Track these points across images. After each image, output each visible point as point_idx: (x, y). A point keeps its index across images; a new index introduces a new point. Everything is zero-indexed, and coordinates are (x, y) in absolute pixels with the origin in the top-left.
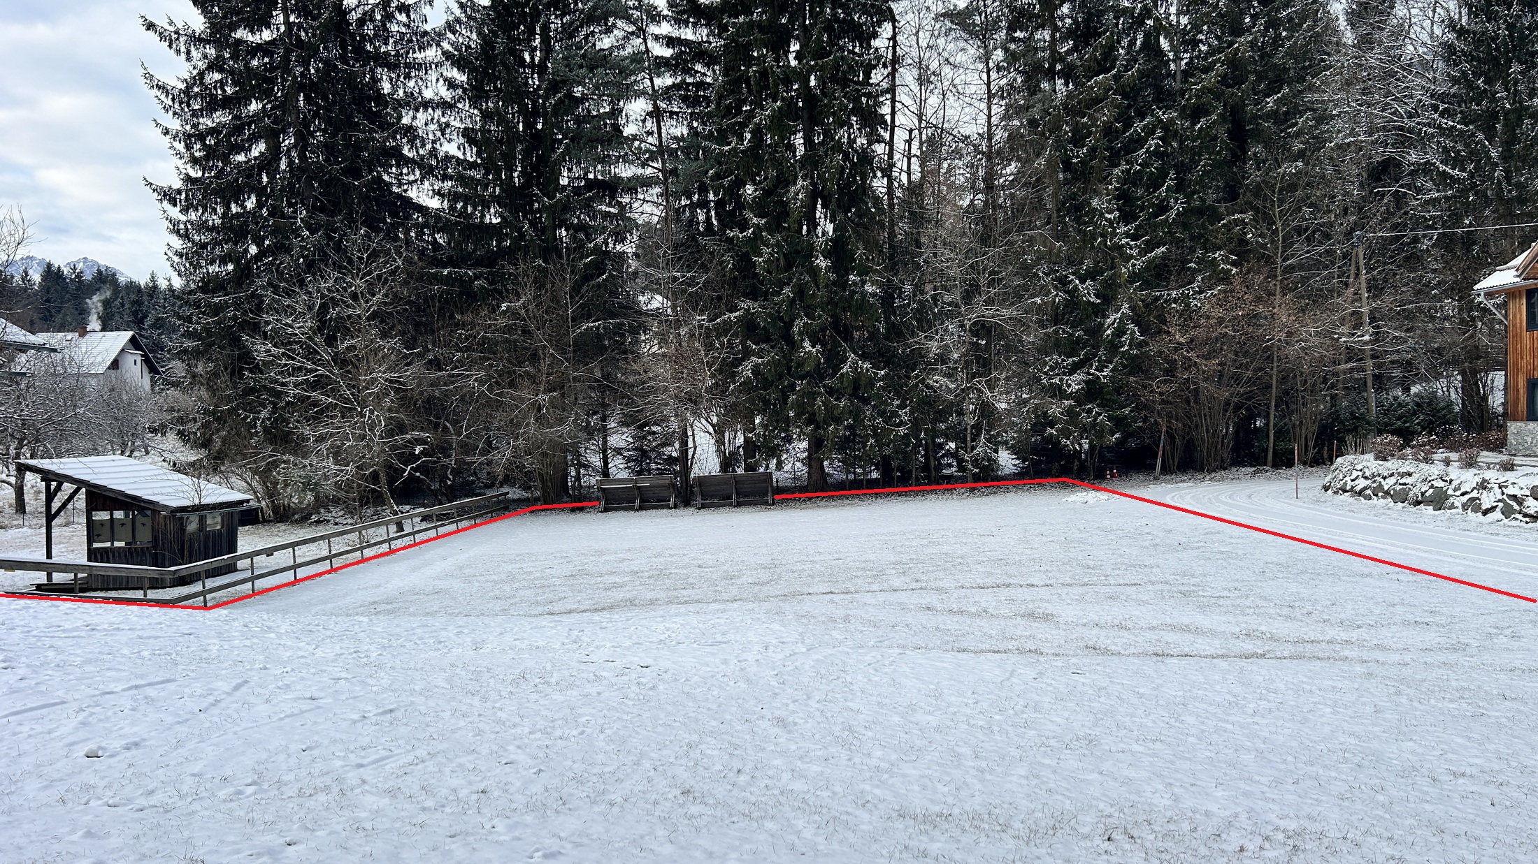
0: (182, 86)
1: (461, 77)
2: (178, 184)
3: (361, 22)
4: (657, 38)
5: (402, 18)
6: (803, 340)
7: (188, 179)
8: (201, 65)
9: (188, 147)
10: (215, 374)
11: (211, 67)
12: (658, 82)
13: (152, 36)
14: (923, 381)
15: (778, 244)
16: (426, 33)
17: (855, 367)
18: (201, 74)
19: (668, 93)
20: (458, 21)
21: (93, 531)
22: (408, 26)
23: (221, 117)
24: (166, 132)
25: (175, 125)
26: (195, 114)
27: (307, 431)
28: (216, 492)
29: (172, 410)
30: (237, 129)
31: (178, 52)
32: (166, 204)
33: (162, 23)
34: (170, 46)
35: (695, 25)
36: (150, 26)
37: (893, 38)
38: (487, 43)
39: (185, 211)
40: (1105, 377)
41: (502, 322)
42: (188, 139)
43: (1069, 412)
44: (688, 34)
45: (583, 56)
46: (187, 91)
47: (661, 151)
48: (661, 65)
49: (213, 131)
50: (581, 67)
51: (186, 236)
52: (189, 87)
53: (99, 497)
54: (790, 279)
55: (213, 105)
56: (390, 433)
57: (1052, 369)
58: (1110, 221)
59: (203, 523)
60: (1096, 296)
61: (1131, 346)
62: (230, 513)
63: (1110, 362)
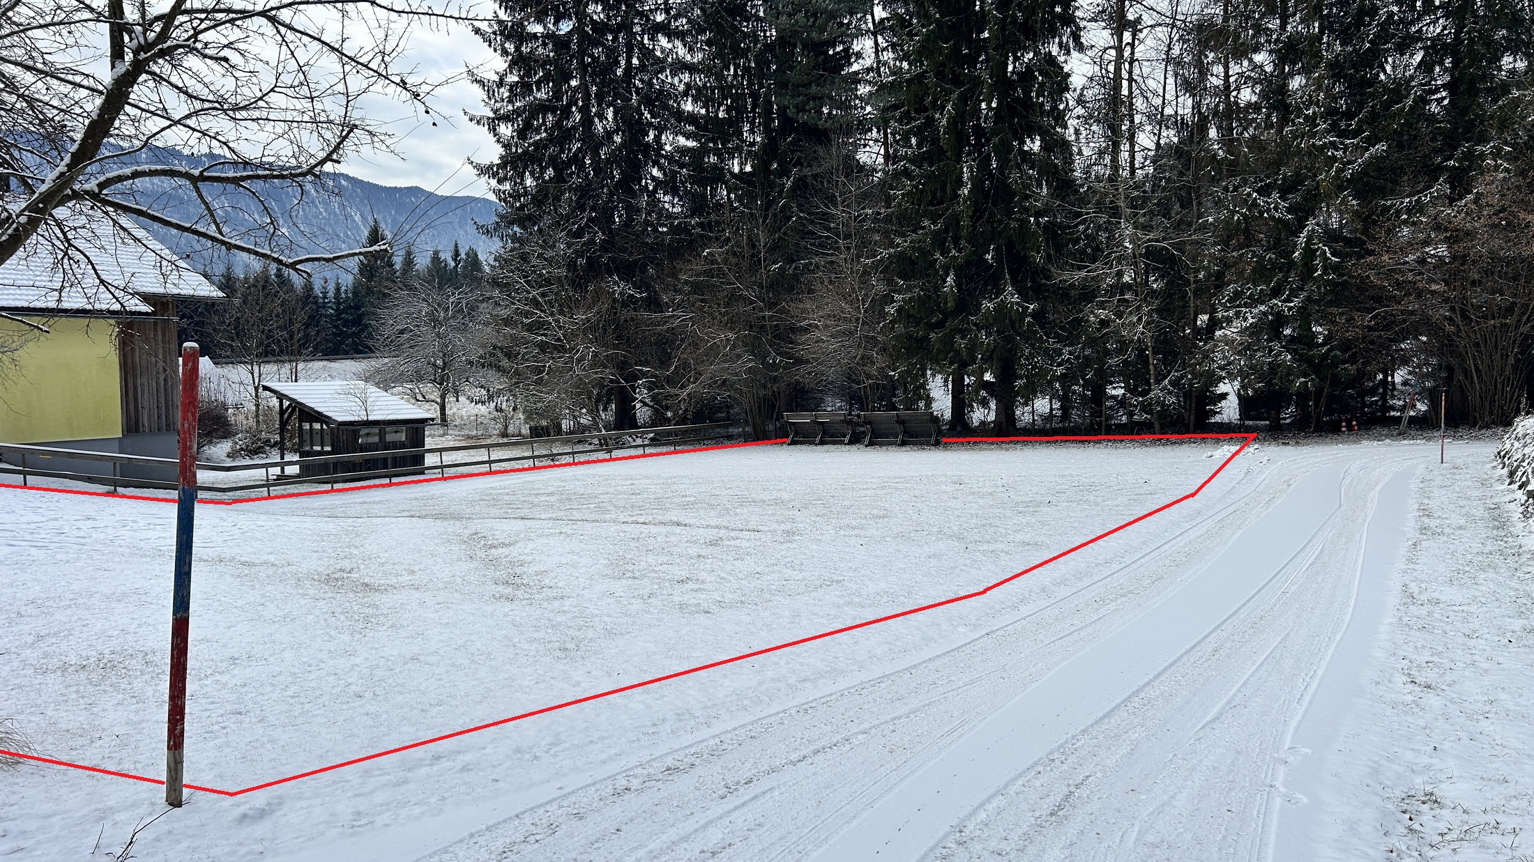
6: (946, 275)
21: (302, 438)
31: (495, 50)
32: (488, 178)
34: (490, 46)
39: (499, 182)
40: (1290, 309)
41: (701, 266)
52: (504, 78)
53: (304, 412)
56: (593, 366)
58: (1307, 117)
59: (382, 435)
60: (1289, 211)
61: (1325, 269)
62: (416, 428)
63: (1302, 290)
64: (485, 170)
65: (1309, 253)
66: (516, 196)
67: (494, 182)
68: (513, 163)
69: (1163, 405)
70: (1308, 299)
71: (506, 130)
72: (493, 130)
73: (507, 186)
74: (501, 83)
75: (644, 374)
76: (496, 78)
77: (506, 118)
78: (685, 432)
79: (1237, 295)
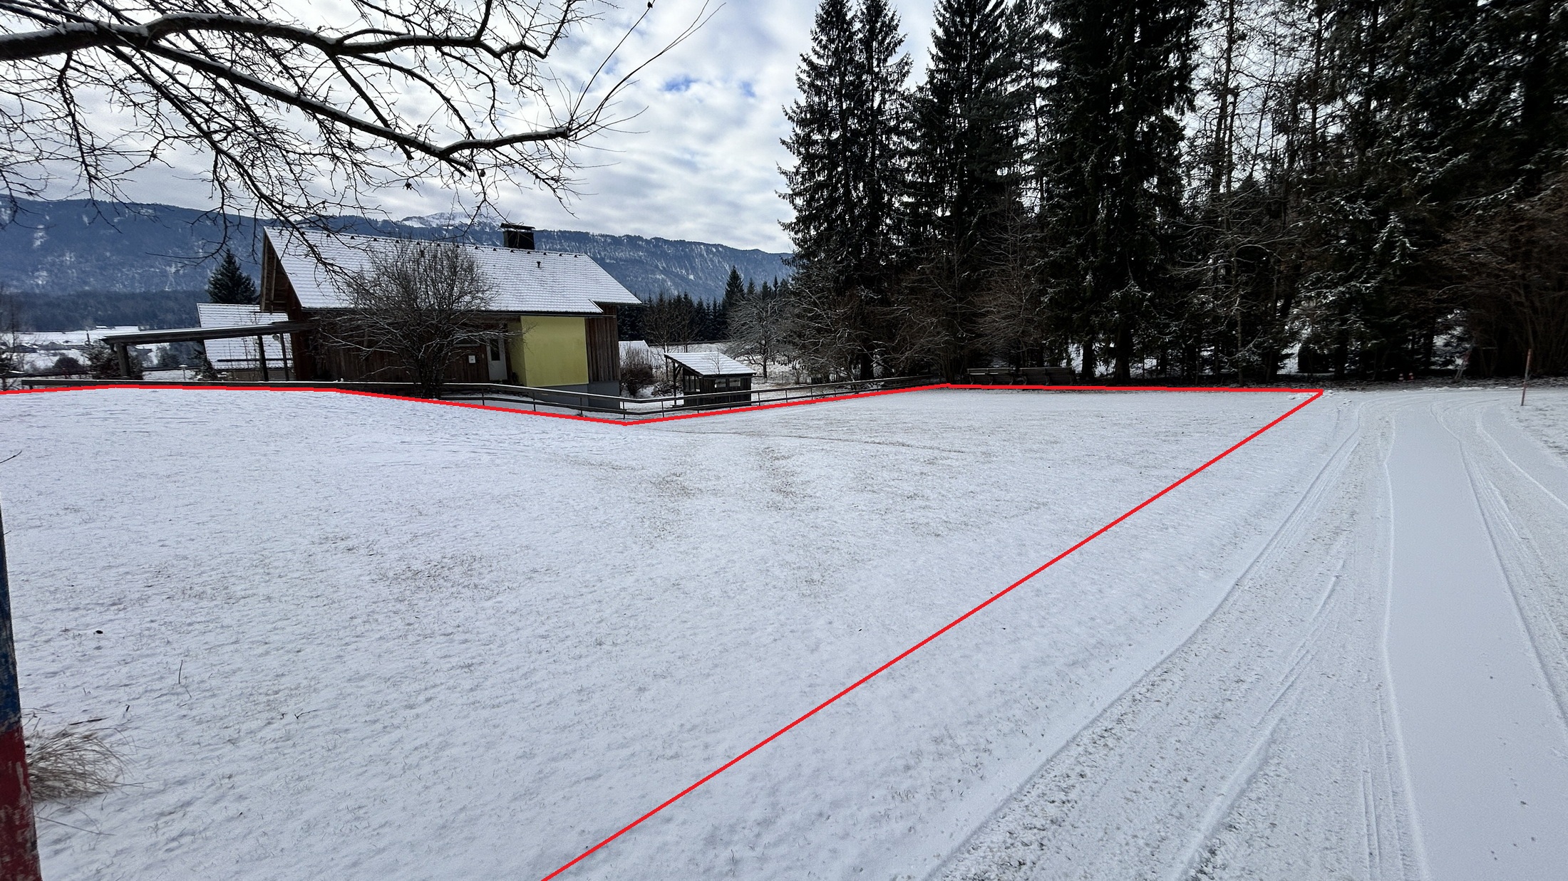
23: (809, 183)
30: (818, 187)
31: (794, 153)
39: (796, 233)
40: (1367, 288)
52: (798, 170)
53: (686, 370)
56: (848, 341)
58: (1394, 139)
59: (727, 383)
60: (1371, 213)
61: (1403, 257)
62: (746, 379)
63: (1379, 273)
64: (787, 227)
65: (1389, 244)
66: (804, 240)
67: (792, 234)
68: (804, 221)
69: (1249, 361)
70: (1385, 280)
71: (799, 201)
72: (792, 202)
73: (800, 235)
74: (797, 173)
75: (879, 346)
76: (794, 170)
77: (800, 194)
78: (902, 381)
79: (1319, 280)
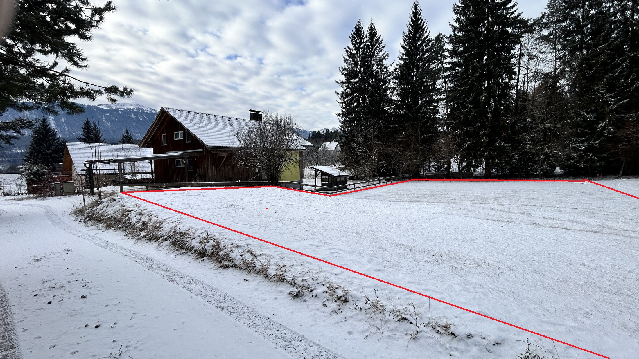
0: (342, 93)
1: (397, 81)
2: (341, 113)
3: (376, 73)
4: (445, 63)
5: (385, 70)
6: (483, 137)
7: (343, 111)
8: (345, 88)
9: (342, 105)
10: (346, 150)
11: (347, 88)
12: (446, 74)
13: (337, 84)
14: (523, 147)
15: (476, 112)
16: (390, 72)
17: (499, 144)
18: (345, 90)
19: (448, 76)
20: (396, 68)
21: (323, 180)
22: (386, 72)
23: (349, 98)
24: (338, 103)
25: (340, 101)
26: (344, 98)
27: (361, 161)
28: (343, 173)
29: (339, 157)
30: (351, 100)
32: (339, 117)
33: (338, 81)
35: (456, 57)
36: (337, 82)
37: (520, 49)
38: (402, 72)
40: (596, 144)
41: (404, 136)
42: (342, 103)
43: (580, 155)
44: (455, 60)
45: (425, 71)
46: (343, 94)
47: (446, 91)
48: (447, 69)
49: (347, 101)
50: (425, 74)
51: (342, 123)
52: (343, 93)
53: (324, 174)
54: (480, 121)
55: (347, 96)
56: (378, 161)
57: (574, 142)
58: (602, 93)
59: (340, 179)
60: (594, 118)
61: (608, 134)
62: (344, 177)
63: (599, 139)
65: (604, 129)
70: (602, 141)
73: (343, 119)
